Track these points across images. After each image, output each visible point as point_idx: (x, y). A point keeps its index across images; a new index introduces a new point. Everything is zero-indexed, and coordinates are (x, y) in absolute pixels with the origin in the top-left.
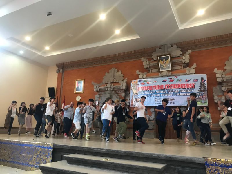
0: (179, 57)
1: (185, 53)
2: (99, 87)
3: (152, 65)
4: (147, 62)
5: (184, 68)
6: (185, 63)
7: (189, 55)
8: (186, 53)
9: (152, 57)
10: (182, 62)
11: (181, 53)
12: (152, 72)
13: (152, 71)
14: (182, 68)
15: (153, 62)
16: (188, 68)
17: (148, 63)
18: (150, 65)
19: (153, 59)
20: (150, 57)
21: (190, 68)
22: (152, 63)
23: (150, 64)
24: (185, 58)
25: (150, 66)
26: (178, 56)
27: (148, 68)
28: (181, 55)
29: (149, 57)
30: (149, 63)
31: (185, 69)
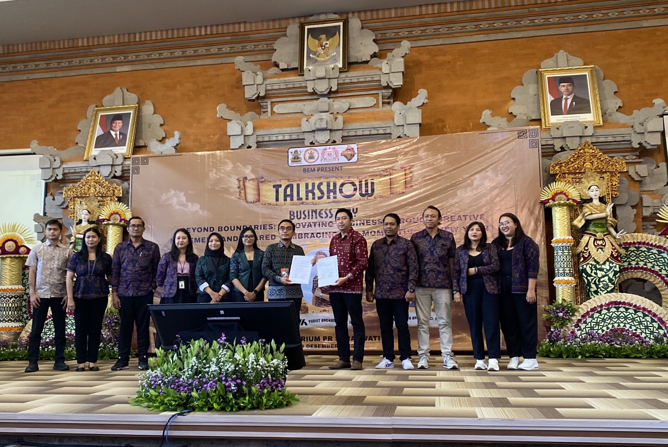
0: (367, 62)
1: (391, 50)
2: (62, 162)
3: (276, 87)
4: (255, 73)
5: (383, 103)
6: (388, 87)
7: (402, 59)
8: (394, 52)
9: (275, 58)
10: (380, 81)
11: (375, 48)
12: (273, 112)
13: (275, 109)
14: (376, 105)
15: (276, 76)
16: (397, 106)
17: (259, 79)
18: (269, 88)
19: (277, 65)
20: (265, 57)
21: (405, 104)
22: (275, 80)
23: (268, 81)
24: (391, 69)
25: (266, 91)
26: (364, 60)
27: (258, 97)
28: (374, 55)
29: (259, 57)
30: (264, 79)
31: (387, 107)
